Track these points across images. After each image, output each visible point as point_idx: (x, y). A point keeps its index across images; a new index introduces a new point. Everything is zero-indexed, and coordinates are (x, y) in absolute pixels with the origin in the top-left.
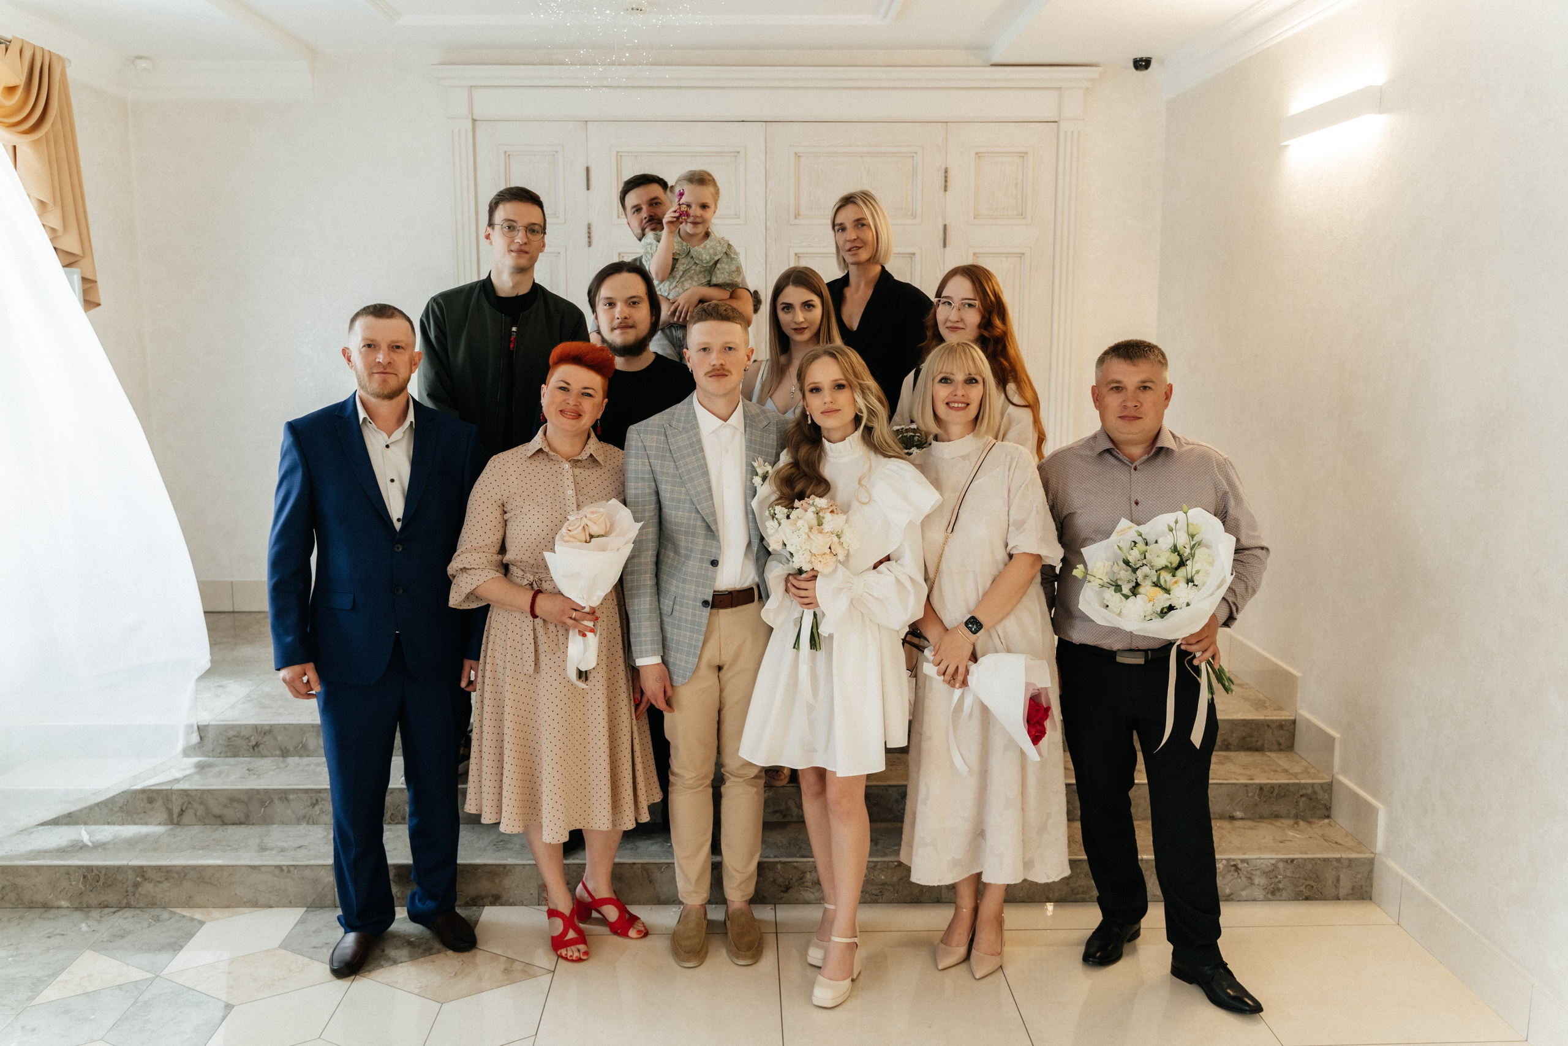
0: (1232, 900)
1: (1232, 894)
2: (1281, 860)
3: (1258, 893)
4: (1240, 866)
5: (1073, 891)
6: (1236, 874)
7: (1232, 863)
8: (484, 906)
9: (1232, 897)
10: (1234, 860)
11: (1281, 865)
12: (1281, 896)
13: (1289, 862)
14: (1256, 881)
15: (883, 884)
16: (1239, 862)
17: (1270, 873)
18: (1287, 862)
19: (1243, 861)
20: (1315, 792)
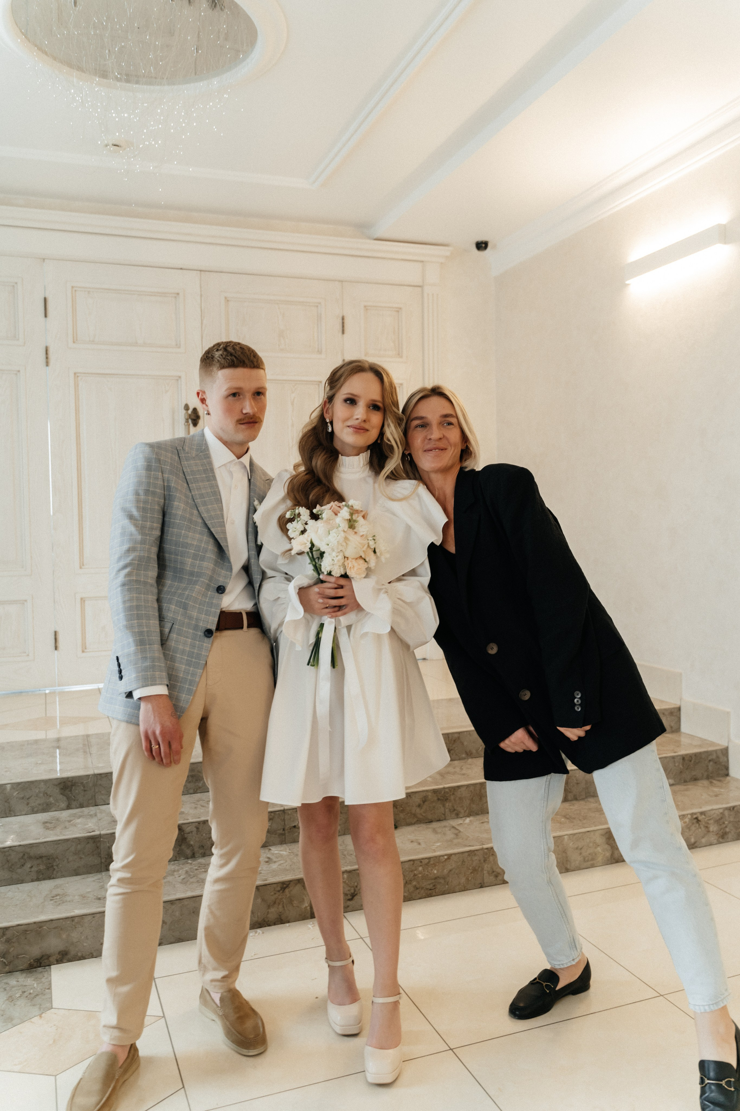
0: (696, 847)
1: (695, 843)
2: (726, 809)
3: (713, 838)
4: (700, 818)
5: (584, 859)
6: (697, 825)
7: (695, 816)
8: (49, 965)
9: (696, 845)
10: (695, 814)
11: (726, 813)
12: (728, 838)
13: (731, 809)
14: (711, 829)
15: (436, 878)
16: (699, 815)
17: (720, 820)
18: (730, 810)
19: (702, 813)
20: (718, 757)
